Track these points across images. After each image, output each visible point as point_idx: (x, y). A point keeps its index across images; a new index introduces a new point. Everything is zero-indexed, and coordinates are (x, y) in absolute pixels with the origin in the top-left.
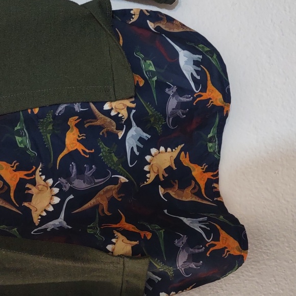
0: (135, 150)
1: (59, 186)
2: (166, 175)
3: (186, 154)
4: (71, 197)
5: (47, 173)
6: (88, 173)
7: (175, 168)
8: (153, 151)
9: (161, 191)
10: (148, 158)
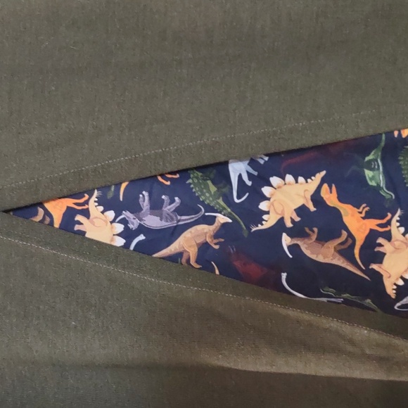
0: (245, 178)
1: (124, 222)
2: (297, 219)
3: (330, 187)
4: (142, 237)
5: (106, 204)
6: (168, 208)
7: (312, 209)
8: (275, 180)
9: (286, 240)
10: (266, 191)
